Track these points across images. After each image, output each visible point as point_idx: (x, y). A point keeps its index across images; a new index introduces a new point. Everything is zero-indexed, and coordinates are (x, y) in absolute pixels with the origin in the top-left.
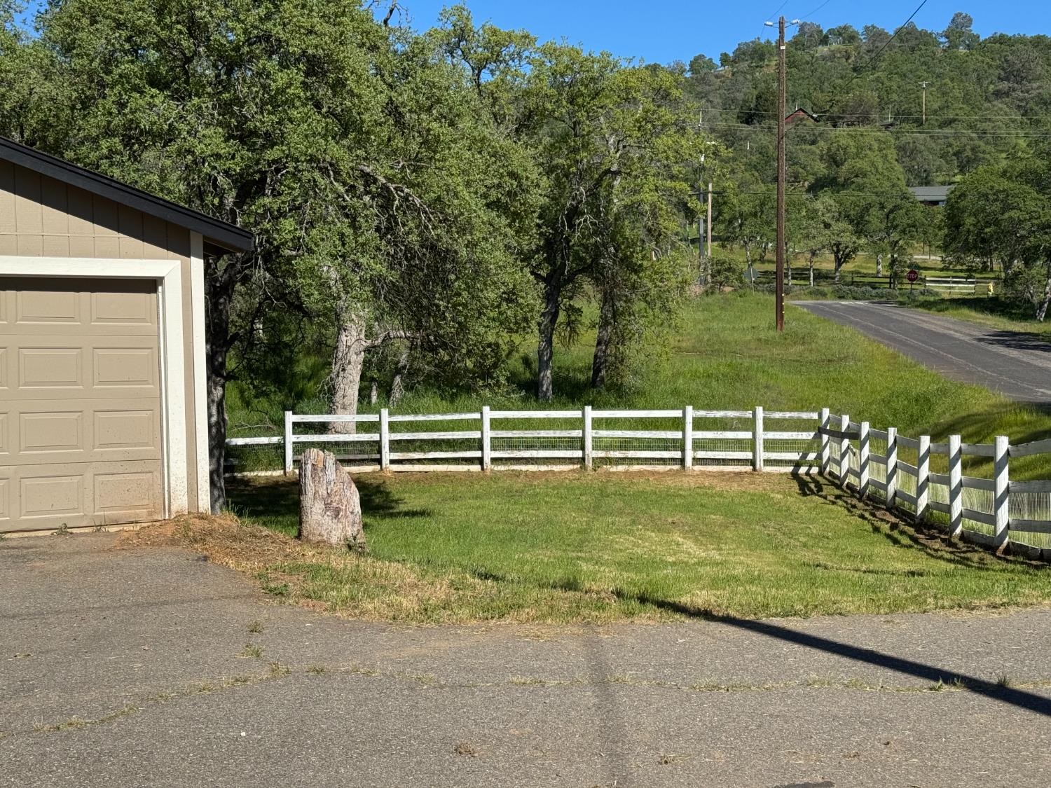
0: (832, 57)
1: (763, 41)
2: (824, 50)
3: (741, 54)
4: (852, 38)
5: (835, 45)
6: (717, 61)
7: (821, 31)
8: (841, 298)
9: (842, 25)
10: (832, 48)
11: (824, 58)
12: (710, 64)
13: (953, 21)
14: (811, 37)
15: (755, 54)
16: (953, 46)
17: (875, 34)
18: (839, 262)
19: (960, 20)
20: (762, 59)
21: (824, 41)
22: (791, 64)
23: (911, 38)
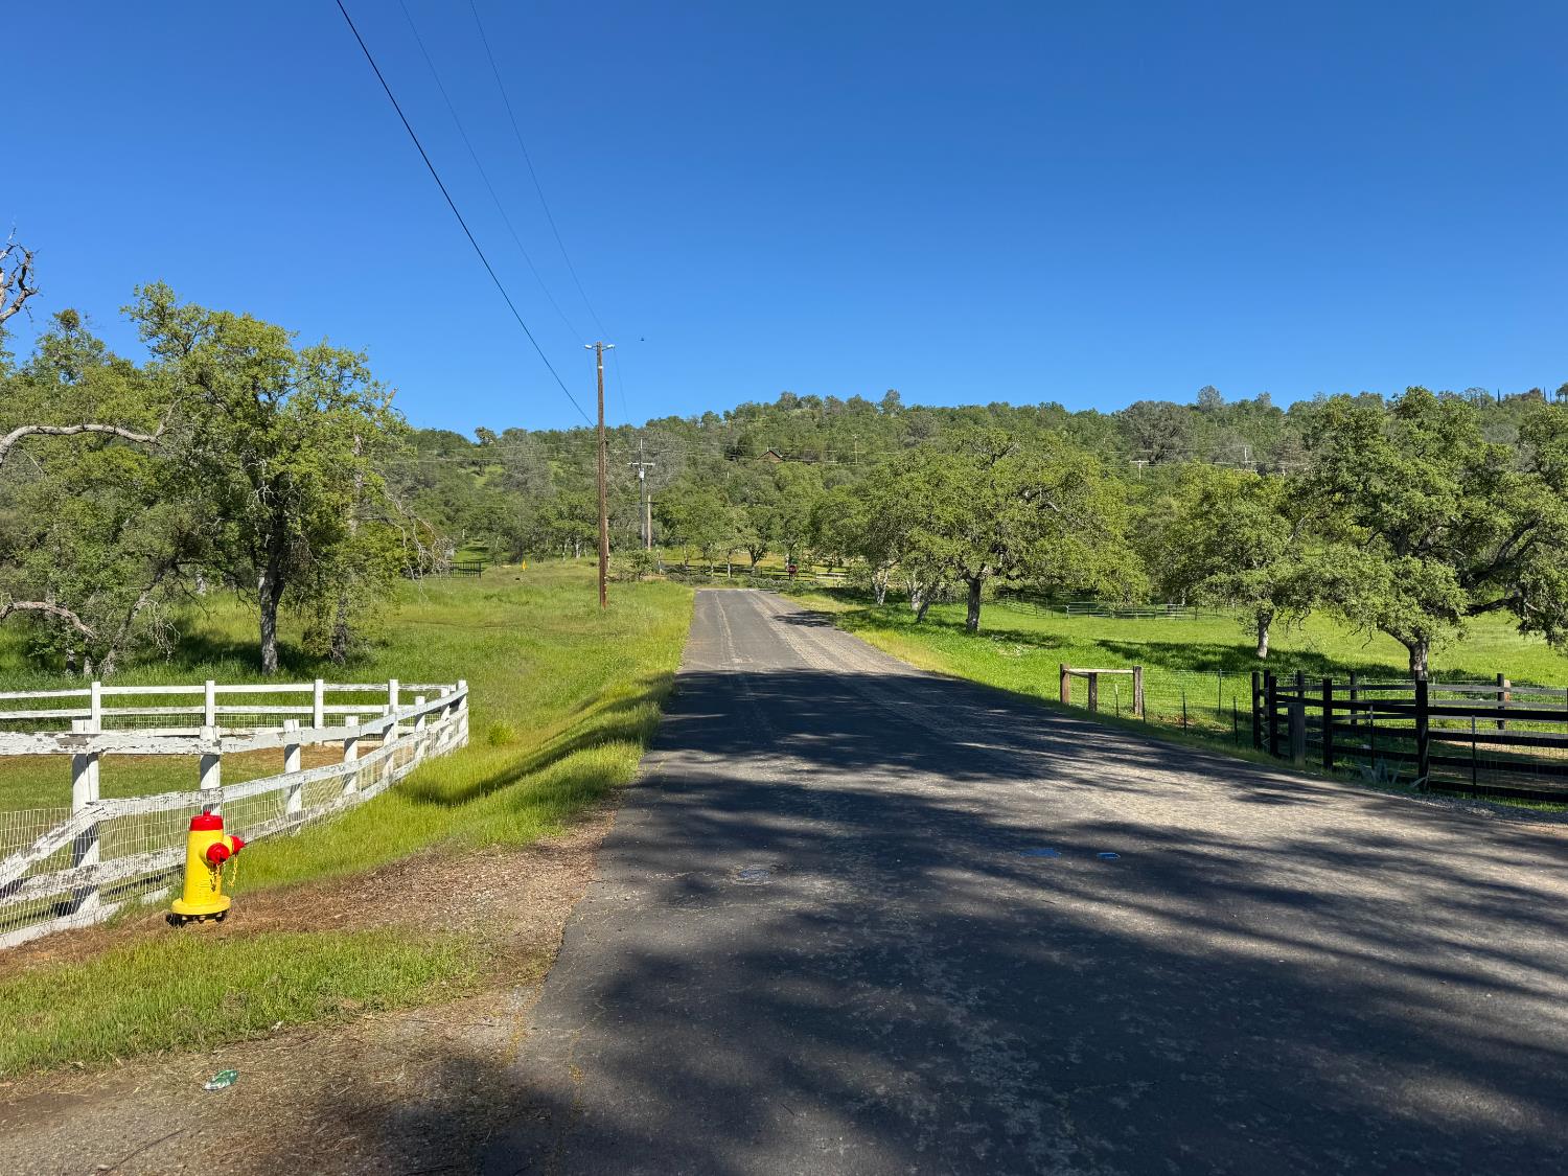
0: (803, 417)
1: (754, 403)
2: (798, 411)
3: (739, 412)
4: (817, 404)
5: (806, 409)
6: (722, 417)
7: (796, 399)
8: (750, 586)
9: (811, 394)
10: (804, 410)
11: (797, 417)
12: (717, 419)
13: (887, 395)
14: (789, 402)
15: (750, 412)
16: (887, 412)
17: (833, 402)
18: (754, 561)
19: (891, 395)
20: (753, 415)
21: (799, 405)
22: (773, 421)
23: (858, 407)
